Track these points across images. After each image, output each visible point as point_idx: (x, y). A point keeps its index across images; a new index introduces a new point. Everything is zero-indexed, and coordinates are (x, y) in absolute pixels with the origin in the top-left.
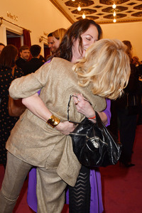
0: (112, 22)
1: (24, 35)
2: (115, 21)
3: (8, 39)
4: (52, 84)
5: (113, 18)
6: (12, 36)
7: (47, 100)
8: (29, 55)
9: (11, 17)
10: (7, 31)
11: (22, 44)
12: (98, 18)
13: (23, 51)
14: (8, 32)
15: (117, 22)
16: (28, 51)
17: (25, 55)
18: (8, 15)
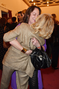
0: (47, 6)
1: (9, 13)
2: (48, 5)
3: (2, 15)
5: (47, 4)
6: (4, 13)
7: (21, 42)
8: (11, 21)
9: (3, 5)
11: (8, 17)
12: (41, 4)
13: (9, 20)
14: (2, 12)
15: (49, 6)
16: (11, 20)
17: (9, 21)
18: (2, 5)
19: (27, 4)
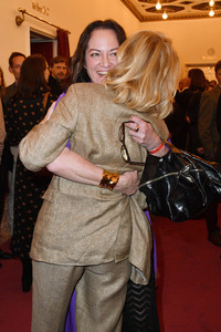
0: (207, 16)
1: (58, 38)
2: (212, 13)
3: (34, 47)
4: (89, 124)
5: (209, 9)
6: (38, 40)
8: (65, 72)
9: (39, 9)
10: (31, 32)
11: (55, 54)
12: (183, 8)
13: (55, 65)
14: (33, 34)
15: (215, 16)
16: (63, 65)
18: (34, 7)
19: (128, 7)
